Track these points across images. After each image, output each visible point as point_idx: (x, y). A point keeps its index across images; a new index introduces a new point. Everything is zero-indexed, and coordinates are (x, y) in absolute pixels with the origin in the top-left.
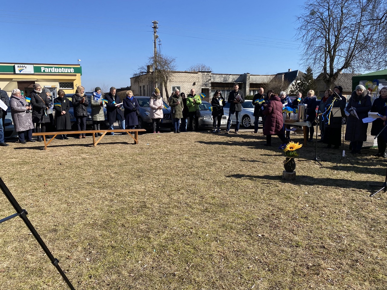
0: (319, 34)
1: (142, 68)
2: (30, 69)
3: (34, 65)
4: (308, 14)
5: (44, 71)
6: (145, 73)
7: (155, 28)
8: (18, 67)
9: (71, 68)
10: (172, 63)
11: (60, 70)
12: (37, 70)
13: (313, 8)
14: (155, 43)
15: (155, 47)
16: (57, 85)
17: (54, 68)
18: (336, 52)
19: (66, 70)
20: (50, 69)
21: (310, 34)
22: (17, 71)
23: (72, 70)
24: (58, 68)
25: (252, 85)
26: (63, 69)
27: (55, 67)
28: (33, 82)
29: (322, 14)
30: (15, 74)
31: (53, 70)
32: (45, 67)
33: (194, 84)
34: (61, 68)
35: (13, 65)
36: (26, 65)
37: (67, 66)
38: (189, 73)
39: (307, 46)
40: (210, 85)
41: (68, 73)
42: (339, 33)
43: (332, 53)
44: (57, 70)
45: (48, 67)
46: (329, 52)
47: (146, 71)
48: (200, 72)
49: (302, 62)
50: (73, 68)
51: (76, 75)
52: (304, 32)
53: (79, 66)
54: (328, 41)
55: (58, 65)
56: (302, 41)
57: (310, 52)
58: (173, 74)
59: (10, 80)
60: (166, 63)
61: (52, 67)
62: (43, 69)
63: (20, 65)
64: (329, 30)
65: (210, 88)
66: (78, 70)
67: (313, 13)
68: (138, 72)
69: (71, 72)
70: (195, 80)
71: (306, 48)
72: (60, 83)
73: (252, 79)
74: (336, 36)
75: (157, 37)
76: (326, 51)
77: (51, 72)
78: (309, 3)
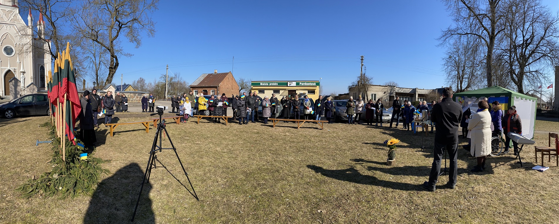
0: (454, 69)
1: (353, 83)
2: (294, 84)
3: (297, 82)
4: (448, 57)
5: (301, 84)
6: (355, 86)
7: (362, 60)
9: (314, 83)
10: (371, 80)
11: (309, 84)
12: (298, 84)
13: (450, 54)
14: (361, 68)
15: (361, 71)
16: (306, 92)
18: (463, 79)
19: (312, 84)
20: (304, 83)
21: (449, 68)
22: (288, 85)
23: (315, 84)
24: (308, 83)
25: (419, 95)
26: (310, 83)
27: (306, 83)
28: (295, 91)
29: (455, 58)
30: (287, 86)
31: (305, 84)
32: (302, 83)
33: (385, 93)
34: (309, 83)
35: (287, 82)
36: (292, 82)
37: (312, 82)
38: (382, 86)
39: (448, 75)
40: (395, 94)
41: (313, 85)
42: (464, 69)
43: (461, 79)
44: (307, 84)
45: (303, 83)
46: (460, 78)
47: (355, 85)
48: (389, 86)
49: (445, 83)
50: (316, 83)
51: (316, 87)
52: (446, 67)
53: (318, 82)
54: (458, 73)
55: (308, 82)
56: (445, 72)
57: (450, 78)
58: (372, 87)
59: (285, 89)
60: (367, 80)
61: (305, 83)
63: (290, 82)
64: (459, 67)
65: (394, 96)
66: (318, 84)
67: (450, 57)
68: (351, 85)
69: (314, 85)
70: (386, 90)
71: (447, 76)
72: (308, 91)
73: (419, 92)
74: (462, 71)
75: (363, 65)
76: (458, 78)
77: (304, 85)
78: (448, 52)
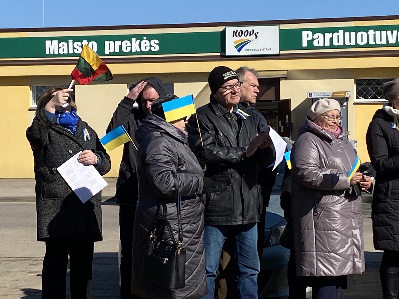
2: (268, 40)
3: (283, 27)
5: (310, 43)
8: (235, 34)
12: (290, 41)
17: (341, 32)
22: (231, 50)
27: (346, 30)
30: (224, 56)
31: (339, 38)
32: (314, 31)
34: (366, 29)
35: (220, 29)
37: (386, 22)
41: (388, 45)
44: (351, 39)
55: (357, 21)
62: (306, 37)
63: (239, 29)
69: (397, 44)
72: (358, 83)
